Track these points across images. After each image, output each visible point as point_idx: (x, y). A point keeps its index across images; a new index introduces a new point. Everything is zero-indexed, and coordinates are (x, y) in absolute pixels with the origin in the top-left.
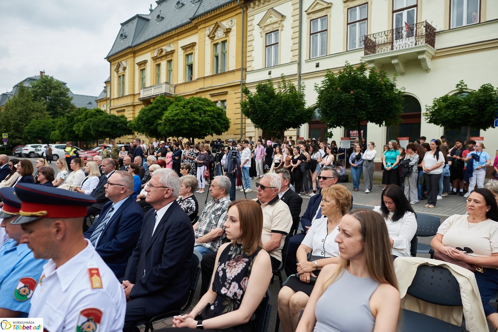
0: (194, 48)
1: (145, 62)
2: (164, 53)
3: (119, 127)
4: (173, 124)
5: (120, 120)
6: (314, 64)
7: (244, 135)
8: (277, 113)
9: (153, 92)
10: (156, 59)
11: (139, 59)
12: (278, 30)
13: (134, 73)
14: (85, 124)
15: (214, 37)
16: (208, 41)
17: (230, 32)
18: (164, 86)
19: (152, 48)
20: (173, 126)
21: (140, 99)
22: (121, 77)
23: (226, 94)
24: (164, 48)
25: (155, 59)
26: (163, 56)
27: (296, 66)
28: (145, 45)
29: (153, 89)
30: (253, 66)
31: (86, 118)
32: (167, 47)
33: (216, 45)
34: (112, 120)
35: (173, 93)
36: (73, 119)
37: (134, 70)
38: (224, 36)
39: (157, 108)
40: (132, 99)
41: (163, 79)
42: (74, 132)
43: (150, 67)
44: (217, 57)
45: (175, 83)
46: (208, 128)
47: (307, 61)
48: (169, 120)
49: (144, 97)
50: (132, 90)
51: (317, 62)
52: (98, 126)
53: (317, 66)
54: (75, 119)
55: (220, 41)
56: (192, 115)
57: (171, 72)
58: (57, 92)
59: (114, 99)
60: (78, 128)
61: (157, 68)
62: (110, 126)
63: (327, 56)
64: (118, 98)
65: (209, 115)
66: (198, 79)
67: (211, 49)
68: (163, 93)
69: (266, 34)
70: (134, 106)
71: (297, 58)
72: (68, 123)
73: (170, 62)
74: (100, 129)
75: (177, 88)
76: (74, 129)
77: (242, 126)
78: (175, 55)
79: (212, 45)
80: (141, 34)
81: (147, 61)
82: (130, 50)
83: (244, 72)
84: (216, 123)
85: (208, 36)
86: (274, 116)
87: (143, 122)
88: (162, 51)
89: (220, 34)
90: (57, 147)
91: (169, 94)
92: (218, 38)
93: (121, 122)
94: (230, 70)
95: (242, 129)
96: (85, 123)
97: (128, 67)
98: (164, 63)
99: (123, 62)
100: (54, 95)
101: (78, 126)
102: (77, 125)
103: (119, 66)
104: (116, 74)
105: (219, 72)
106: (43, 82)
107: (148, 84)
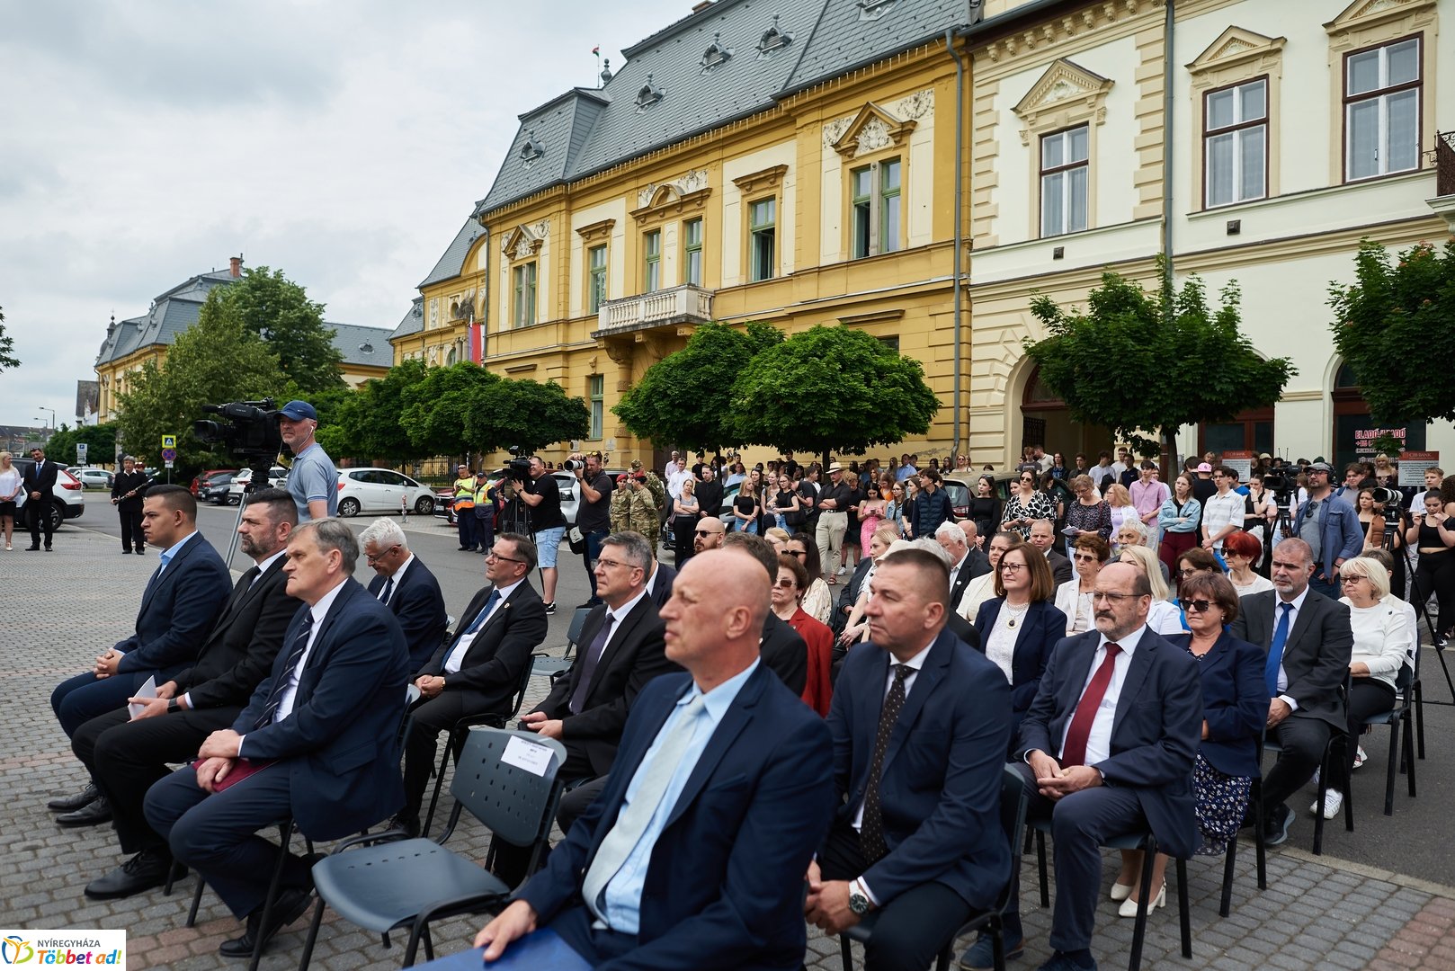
0: (778, 183)
1: (607, 225)
2: (672, 199)
3: (551, 417)
4: (788, 408)
5: (551, 396)
6: (1221, 224)
7: (963, 443)
8: (1180, 375)
9: (642, 313)
10: (646, 216)
11: (587, 216)
12: (1087, 123)
13: (568, 259)
14: (436, 409)
15: (855, 147)
16: (832, 161)
17: (911, 131)
18: (683, 295)
19: (631, 185)
20: (786, 414)
21: (597, 336)
22: (525, 271)
23: (899, 318)
24: (673, 182)
25: (640, 216)
26: (672, 207)
27: (1157, 230)
28: (612, 175)
29: (642, 303)
30: (994, 233)
31: (438, 393)
32: (684, 182)
33: (856, 172)
34: (530, 396)
35: (708, 318)
36: (399, 390)
37: (568, 250)
38: (892, 143)
39: (710, 360)
40: (561, 333)
41: (669, 273)
42: (400, 431)
43: (622, 243)
44: (864, 211)
45: (711, 286)
46: (890, 419)
47: (1192, 217)
48: (776, 398)
49: (610, 327)
50: (562, 308)
51: (1234, 218)
52: (491, 414)
53: (1234, 229)
54: (403, 392)
55: (874, 160)
56: (843, 379)
57: (695, 255)
58: (294, 315)
59: (498, 335)
60: (413, 420)
61: (647, 240)
62: (525, 413)
63: (1267, 198)
64: (511, 332)
66: (795, 275)
67: (843, 183)
68: (682, 316)
69: (1041, 136)
70: (567, 354)
71: (1157, 208)
72: (377, 406)
73: (689, 223)
74: (498, 423)
75: (718, 300)
76: (401, 421)
77: (957, 415)
78: (710, 204)
79: (847, 172)
80: (586, 145)
81: (614, 221)
82: (559, 191)
83: (965, 251)
84: (913, 407)
85: (835, 146)
86: (1169, 385)
87: (666, 401)
88: (667, 191)
89: (875, 140)
90: (354, 476)
91: (697, 318)
92: (869, 151)
93: (557, 403)
94: (911, 246)
95: (957, 423)
96: (439, 405)
97: (547, 241)
98: (671, 230)
99: (532, 228)
100: (285, 326)
101: (415, 414)
102: (410, 411)
103: (519, 236)
104: (505, 261)
105: (872, 252)
106: (254, 288)
107: (616, 287)
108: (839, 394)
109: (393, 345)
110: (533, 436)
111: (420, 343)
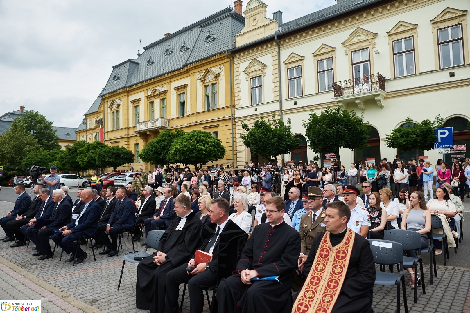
0: (186, 89)
1: (139, 100)
2: (157, 93)
3: (122, 157)
4: (183, 154)
5: (122, 151)
6: (293, 102)
7: (235, 160)
8: (273, 143)
9: (149, 126)
10: (150, 97)
11: (133, 97)
12: (261, 76)
13: (128, 109)
14: (88, 156)
15: (205, 80)
16: (199, 84)
17: (219, 76)
18: (160, 121)
19: (145, 88)
20: (182, 155)
21: (136, 132)
22: (115, 113)
23: (218, 126)
24: (157, 88)
25: (148, 97)
26: (157, 95)
27: (278, 104)
28: (139, 85)
29: (149, 123)
30: (240, 104)
31: (88, 151)
32: (160, 88)
33: (206, 87)
34: (116, 151)
35: (168, 127)
36: (76, 151)
37: (128, 107)
38: (214, 79)
39: (164, 141)
40: (126, 132)
41: (157, 115)
42: (77, 162)
43: (143, 105)
44: (208, 97)
45: (169, 118)
46: (211, 155)
47: (286, 100)
48: (180, 151)
49: (140, 130)
50: (126, 124)
51: (295, 101)
52: (104, 157)
53: (296, 104)
54: (78, 151)
55: (210, 84)
56: (198, 146)
57: (164, 108)
58: (42, 126)
59: (108, 132)
60: (81, 159)
61: (151, 104)
62: (114, 156)
63: (303, 96)
64: (112, 131)
65: (211, 146)
66: (191, 115)
67: (202, 90)
68: (160, 127)
69: (251, 79)
70: (128, 138)
71: (278, 98)
72: (70, 155)
73: (162, 100)
74: (106, 160)
75: (171, 122)
76: (77, 160)
77: (233, 153)
78: (167, 94)
79: (203, 87)
80: (132, 76)
81: (141, 99)
82: (124, 90)
83: (233, 108)
84: (217, 152)
85: (200, 79)
86: (271, 145)
87: (152, 153)
88: (155, 91)
89: (210, 78)
90: (63, 177)
91: (164, 127)
92: (208, 81)
93: (124, 153)
94: (220, 107)
95: (233, 155)
96: (89, 154)
97: (121, 104)
98: (157, 101)
99: (117, 100)
100: (39, 129)
101: (82, 157)
102: (80, 156)
103: (113, 103)
104: (109, 110)
105: (211, 109)
106: (29, 117)
107: (142, 119)
108: (196, 149)
109: (77, 133)
110: (117, 163)
111: (85, 133)
